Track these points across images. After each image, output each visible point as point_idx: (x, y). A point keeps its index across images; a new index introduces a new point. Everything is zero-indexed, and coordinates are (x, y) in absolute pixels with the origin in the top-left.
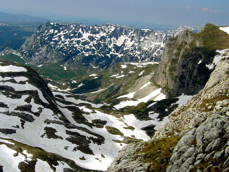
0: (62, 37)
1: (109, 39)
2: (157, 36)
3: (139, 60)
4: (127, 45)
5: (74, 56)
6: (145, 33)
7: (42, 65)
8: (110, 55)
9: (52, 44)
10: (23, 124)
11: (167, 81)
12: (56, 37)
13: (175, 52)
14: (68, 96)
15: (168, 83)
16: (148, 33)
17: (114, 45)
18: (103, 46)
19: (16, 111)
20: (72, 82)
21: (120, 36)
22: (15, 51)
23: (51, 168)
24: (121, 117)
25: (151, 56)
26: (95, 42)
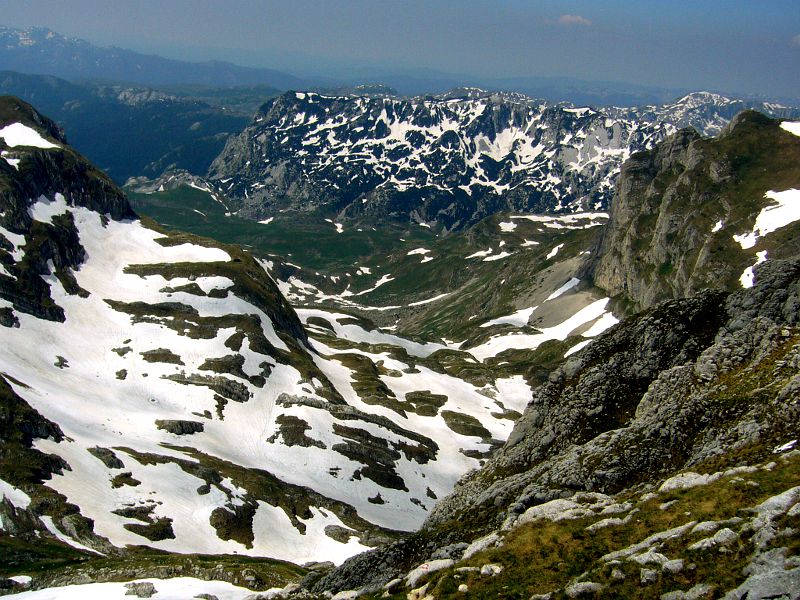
0: (331, 137)
1: (468, 141)
2: (611, 130)
3: (556, 202)
4: (521, 157)
5: (366, 192)
6: (575, 120)
7: (271, 219)
8: (471, 187)
9: (303, 158)
10: (220, 409)
11: (625, 280)
12: (313, 136)
13: (649, 195)
14: (343, 322)
15: (626, 285)
16: (585, 122)
17: (483, 157)
18: (449, 161)
19: (203, 374)
20: (359, 273)
21: (500, 131)
22: (196, 178)
23: (295, 525)
24: (488, 386)
25: (593, 190)
26: (426, 150)
